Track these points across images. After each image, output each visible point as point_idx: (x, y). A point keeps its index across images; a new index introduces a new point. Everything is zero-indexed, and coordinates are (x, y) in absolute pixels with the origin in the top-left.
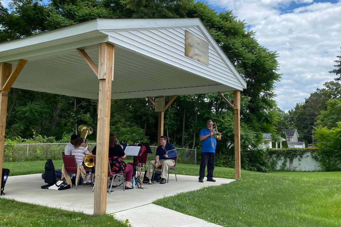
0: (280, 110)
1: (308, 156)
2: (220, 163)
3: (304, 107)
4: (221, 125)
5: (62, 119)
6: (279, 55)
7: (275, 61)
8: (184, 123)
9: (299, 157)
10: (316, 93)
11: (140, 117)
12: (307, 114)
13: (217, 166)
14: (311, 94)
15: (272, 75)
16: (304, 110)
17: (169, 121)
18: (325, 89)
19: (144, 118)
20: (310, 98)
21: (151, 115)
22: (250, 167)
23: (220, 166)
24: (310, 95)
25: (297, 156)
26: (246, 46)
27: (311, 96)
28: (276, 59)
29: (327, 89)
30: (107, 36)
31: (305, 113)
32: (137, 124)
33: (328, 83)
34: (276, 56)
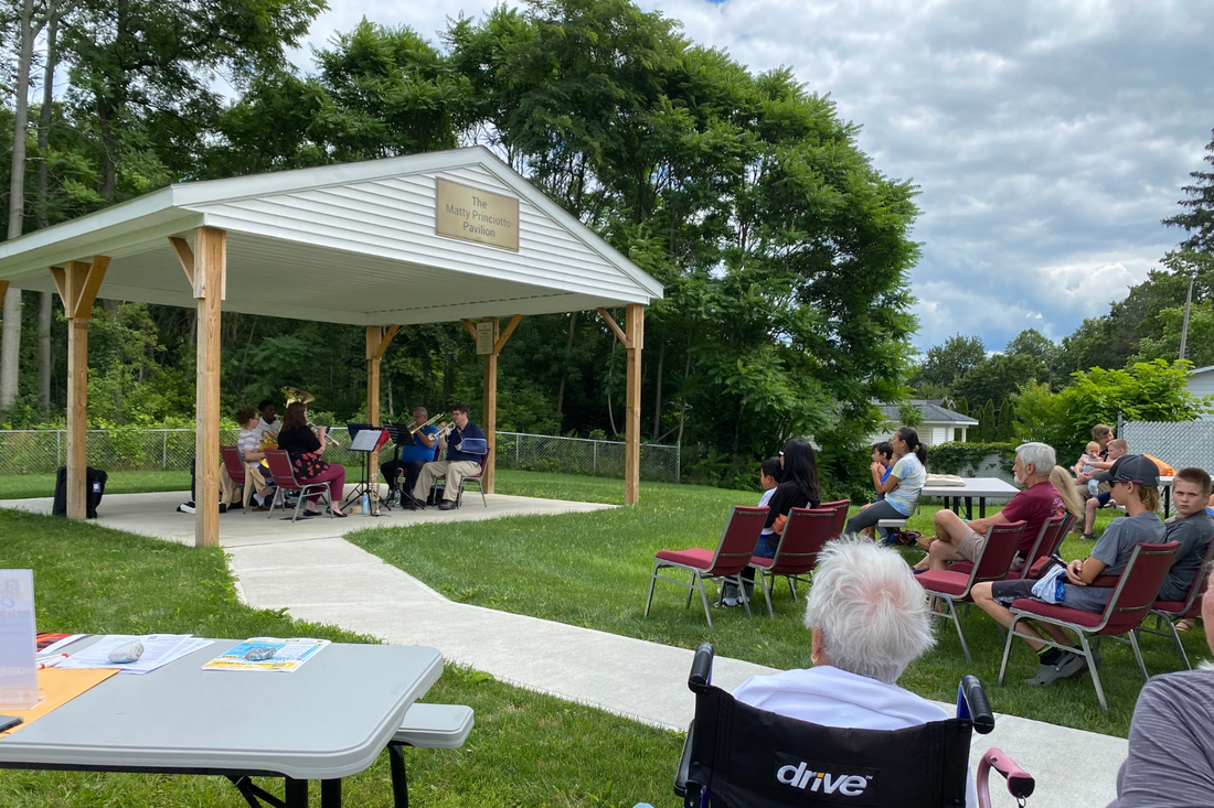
0: (1039, 336)
1: (992, 466)
2: (743, 481)
3: (1108, 328)
4: (737, 382)
5: (354, 370)
6: (919, 190)
7: (910, 206)
8: (660, 378)
9: (970, 467)
10: (1147, 283)
11: (543, 366)
12: (1115, 347)
13: (736, 489)
14: (1132, 289)
15: (895, 247)
16: (1106, 337)
17: (613, 374)
18: (1166, 273)
19: (555, 368)
20: (1127, 300)
21: (573, 359)
22: (834, 493)
23: (743, 489)
24: (1127, 293)
25: (966, 465)
26: (822, 167)
27: (1132, 296)
28: (911, 200)
29: (1171, 272)
30: (202, 214)
31: (1110, 344)
32: (536, 380)
33: (1176, 255)
34: (911, 191)
